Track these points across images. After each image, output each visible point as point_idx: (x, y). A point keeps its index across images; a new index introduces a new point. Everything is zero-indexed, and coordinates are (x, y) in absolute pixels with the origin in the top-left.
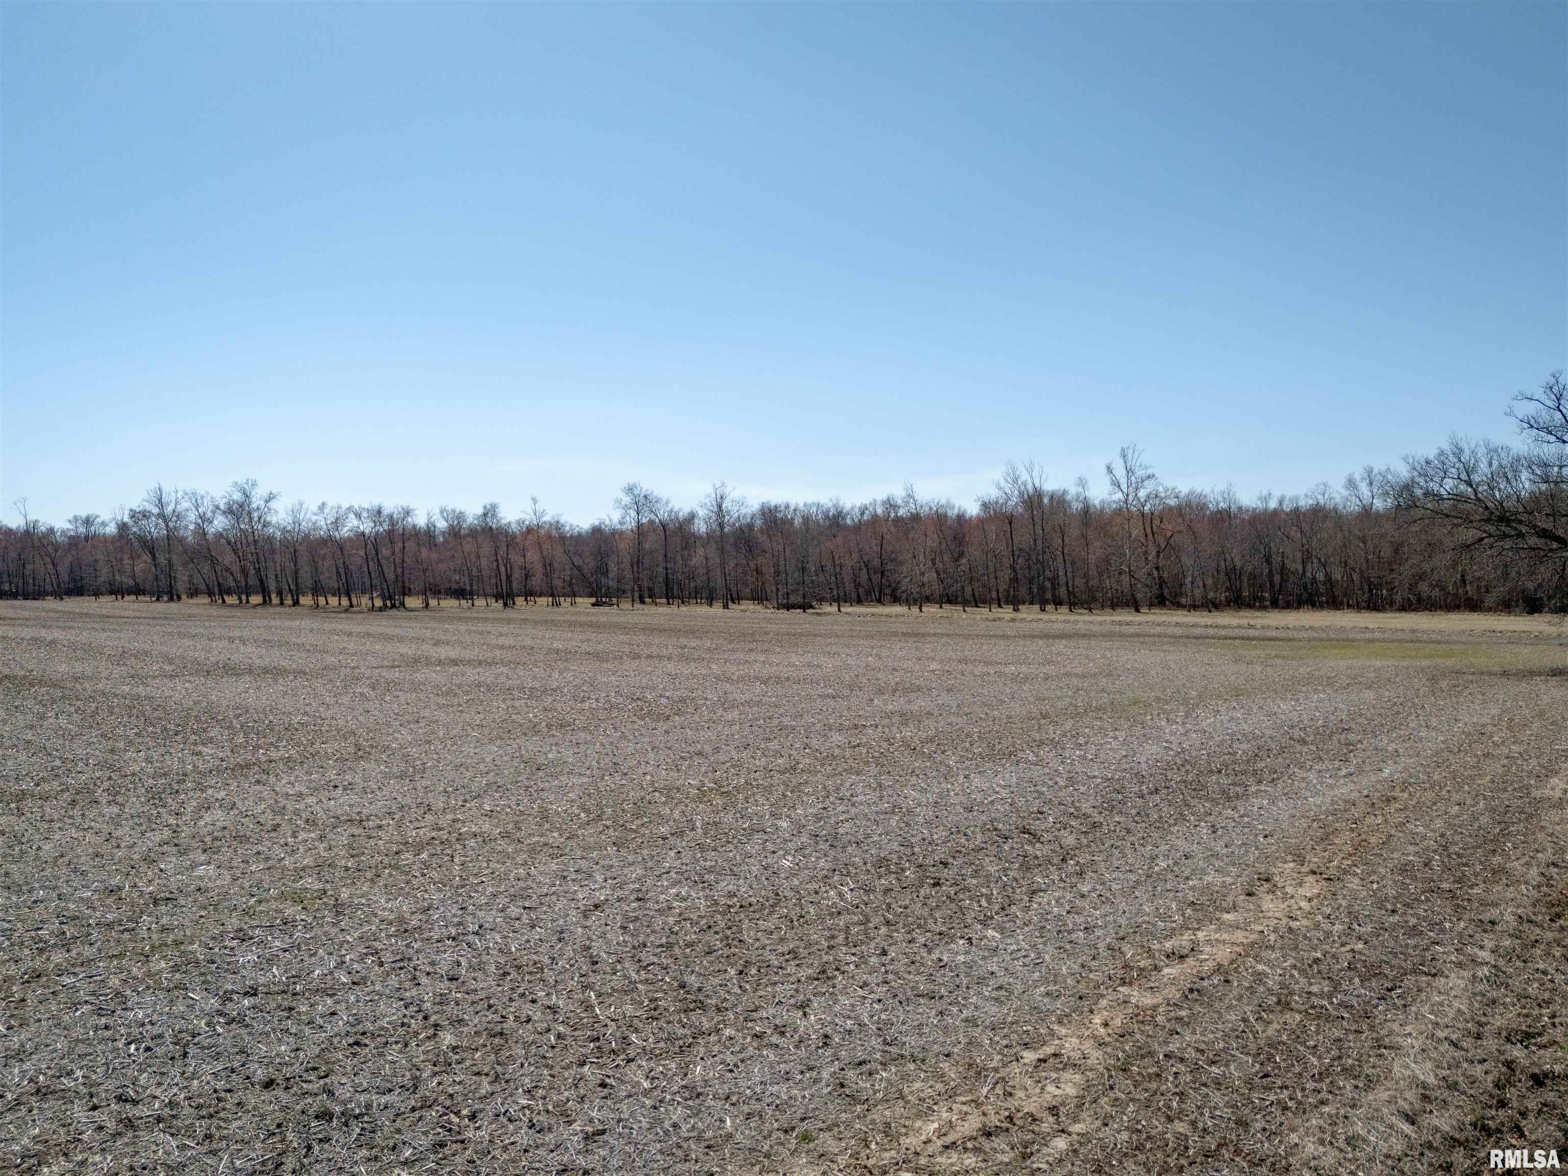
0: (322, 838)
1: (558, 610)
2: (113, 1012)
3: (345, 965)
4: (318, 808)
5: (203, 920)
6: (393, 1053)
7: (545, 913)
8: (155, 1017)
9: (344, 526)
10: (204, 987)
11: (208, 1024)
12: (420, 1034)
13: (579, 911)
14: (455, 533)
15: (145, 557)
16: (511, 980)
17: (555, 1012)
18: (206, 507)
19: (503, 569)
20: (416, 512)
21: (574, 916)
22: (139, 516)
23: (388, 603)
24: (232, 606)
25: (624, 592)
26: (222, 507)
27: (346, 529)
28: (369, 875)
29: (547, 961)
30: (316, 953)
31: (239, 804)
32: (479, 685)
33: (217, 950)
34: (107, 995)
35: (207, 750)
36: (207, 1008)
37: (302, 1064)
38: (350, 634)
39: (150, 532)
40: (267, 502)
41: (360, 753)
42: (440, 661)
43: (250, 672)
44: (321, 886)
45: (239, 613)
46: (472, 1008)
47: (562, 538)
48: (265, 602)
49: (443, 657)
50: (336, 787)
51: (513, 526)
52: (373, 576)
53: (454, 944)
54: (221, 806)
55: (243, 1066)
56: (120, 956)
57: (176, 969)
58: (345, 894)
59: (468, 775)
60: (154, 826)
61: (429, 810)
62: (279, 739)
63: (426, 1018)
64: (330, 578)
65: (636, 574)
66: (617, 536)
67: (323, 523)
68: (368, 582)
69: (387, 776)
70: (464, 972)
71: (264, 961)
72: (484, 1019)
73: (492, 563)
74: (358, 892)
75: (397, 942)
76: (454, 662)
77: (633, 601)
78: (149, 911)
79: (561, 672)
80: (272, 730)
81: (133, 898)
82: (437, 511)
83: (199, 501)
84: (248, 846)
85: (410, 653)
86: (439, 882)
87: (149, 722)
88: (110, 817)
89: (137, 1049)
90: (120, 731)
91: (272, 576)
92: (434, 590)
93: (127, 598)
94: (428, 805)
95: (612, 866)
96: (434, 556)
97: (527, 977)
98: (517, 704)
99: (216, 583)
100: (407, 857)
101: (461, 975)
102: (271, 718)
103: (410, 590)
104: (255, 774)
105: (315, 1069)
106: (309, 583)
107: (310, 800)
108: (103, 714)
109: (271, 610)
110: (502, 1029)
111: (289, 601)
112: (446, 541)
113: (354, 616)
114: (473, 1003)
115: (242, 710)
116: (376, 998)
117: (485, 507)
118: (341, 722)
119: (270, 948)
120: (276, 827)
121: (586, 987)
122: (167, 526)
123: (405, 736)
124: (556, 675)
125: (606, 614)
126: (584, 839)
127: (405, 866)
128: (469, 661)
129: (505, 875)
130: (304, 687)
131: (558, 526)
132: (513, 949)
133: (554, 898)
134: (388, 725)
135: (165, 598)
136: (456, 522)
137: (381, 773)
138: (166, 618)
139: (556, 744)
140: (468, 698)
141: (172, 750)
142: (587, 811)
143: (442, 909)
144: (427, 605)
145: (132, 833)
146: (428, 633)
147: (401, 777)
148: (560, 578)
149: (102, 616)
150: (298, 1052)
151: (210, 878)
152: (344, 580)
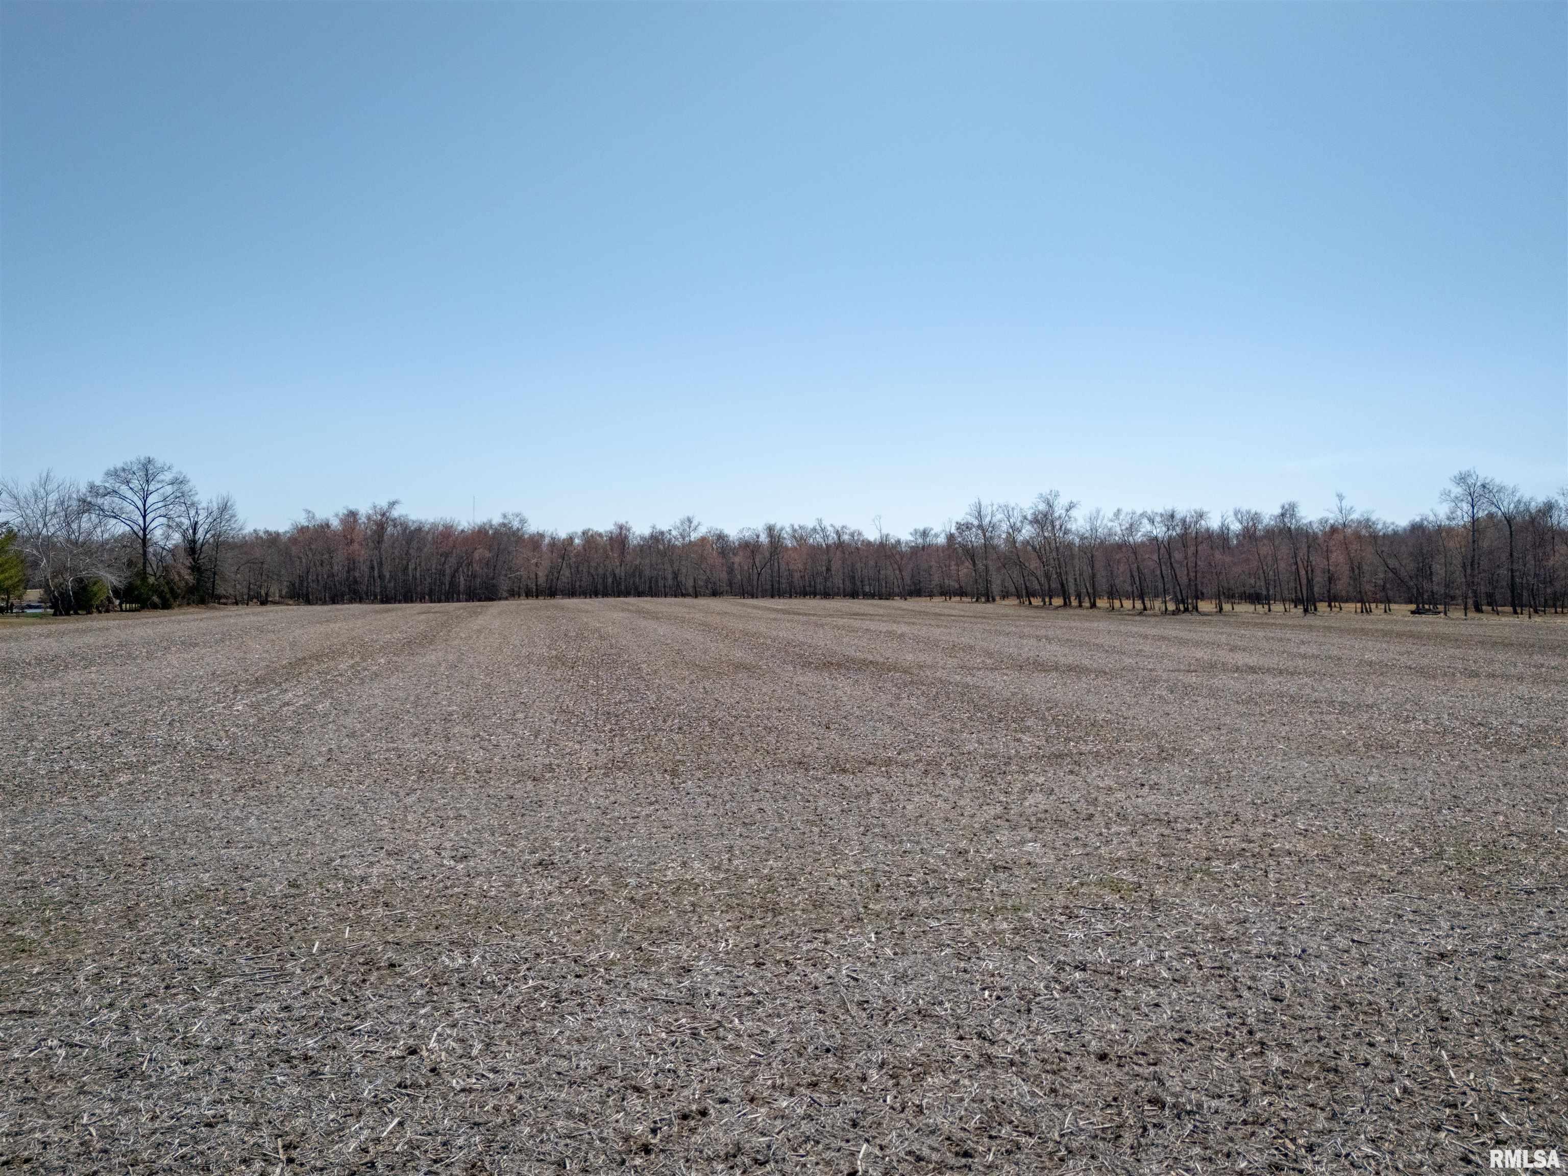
0: (1133, 833)
1: (1369, 617)
2: (969, 958)
3: (1164, 961)
4: (1127, 804)
5: (1034, 892)
6: (1219, 1059)
7: (1379, 951)
8: (1002, 971)
9: (1138, 531)
10: (1041, 953)
11: (1046, 987)
12: (1246, 1047)
13: (1420, 956)
14: (1250, 535)
15: (967, 564)
16: (1343, 1016)
17: (1399, 1063)
18: (1016, 519)
19: (1302, 572)
20: (1209, 515)
21: (1414, 961)
22: (963, 527)
23: (1182, 607)
24: (1037, 607)
25: (1453, 598)
26: (1029, 517)
27: (1140, 534)
28: (1181, 876)
29: (1383, 1002)
30: (1136, 942)
31: (1056, 790)
32: (1281, 695)
33: (1048, 921)
34: (964, 943)
35: (1026, 738)
36: (1045, 972)
37: (1131, 1046)
38: (1146, 637)
39: (971, 541)
40: (1067, 511)
41: (1164, 755)
42: (1238, 668)
43: (1056, 669)
44: (1136, 880)
45: (1043, 613)
46: (1300, 1035)
47: (1374, 538)
48: (1065, 604)
49: (1240, 663)
50: (1143, 785)
51: (1315, 526)
52: (1166, 580)
53: (1274, 963)
54: (1041, 790)
55: (1079, 1033)
56: (971, 911)
57: (1016, 931)
58: (1159, 891)
59: (1277, 788)
60: (989, 801)
61: (1237, 820)
62: (1088, 734)
63: (1251, 1033)
64: (1124, 582)
65: (1469, 578)
66: (1444, 534)
67: (1118, 529)
68: (1160, 585)
69: (1192, 780)
70: (1288, 995)
71: (1090, 941)
72: (1314, 1050)
73: (1291, 566)
74: (1171, 891)
75: (1214, 948)
76: (1252, 670)
77: (1466, 609)
78: (990, 875)
79: (1376, 688)
80: (1080, 724)
81: (977, 862)
82: (1231, 513)
83: (1011, 513)
84: (1067, 831)
85: (1206, 657)
86: (1253, 896)
87: (977, 707)
88: (955, 789)
89: (990, 996)
90: (956, 714)
91: (1071, 580)
92: (1226, 594)
93: (953, 599)
94: (1236, 815)
95: (1459, 914)
96: (1228, 559)
97: (1361, 1017)
98: (1327, 718)
99: (1023, 586)
100: (1217, 865)
101: (1285, 998)
102: (1078, 713)
103: (1202, 594)
104: (1068, 764)
105: (1144, 1054)
106: (1105, 587)
107: (1120, 795)
108: (942, 698)
109: (1071, 612)
110: (1337, 1066)
111: (1087, 604)
112: (1240, 544)
113: (1149, 619)
114: (1301, 1030)
115: (1052, 704)
116: (1198, 1000)
117: (1283, 507)
118: (1143, 723)
119: (1094, 929)
120: (1090, 817)
121: (1437, 1044)
122: (985, 536)
123: (1206, 741)
124: (1370, 689)
125: (1427, 623)
126: (1420, 878)
127: (1216, 873)
128: (1268, 670)
129: (1328, 901)
130: (1106, 686)
131: (1367, 523)
132: (1343, 983)
133: (1388, 937)
134: (1189, 729)
135: (983, 600)
136: (1251, 524)
137: (1185, 776)
138: (985, 618)
139: (1378, 767)
140: (1271, 708)
141: (998, 735)
142: (1422, 846)
143: (1259, 925)
144: (1221, 609)
145: (972, 804)
146: (1223, 639)
147: (1206, 783)
148: (1370, 582)
149: (936, 614)
150: (1127, 1034)
151: (1037, 855)
152: (1138, 583)
